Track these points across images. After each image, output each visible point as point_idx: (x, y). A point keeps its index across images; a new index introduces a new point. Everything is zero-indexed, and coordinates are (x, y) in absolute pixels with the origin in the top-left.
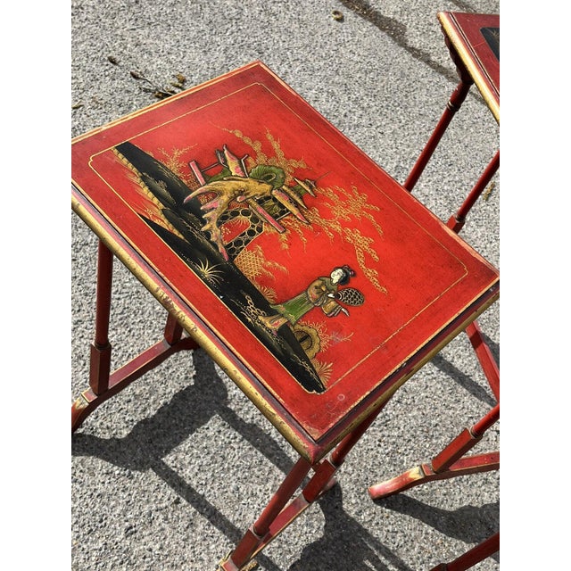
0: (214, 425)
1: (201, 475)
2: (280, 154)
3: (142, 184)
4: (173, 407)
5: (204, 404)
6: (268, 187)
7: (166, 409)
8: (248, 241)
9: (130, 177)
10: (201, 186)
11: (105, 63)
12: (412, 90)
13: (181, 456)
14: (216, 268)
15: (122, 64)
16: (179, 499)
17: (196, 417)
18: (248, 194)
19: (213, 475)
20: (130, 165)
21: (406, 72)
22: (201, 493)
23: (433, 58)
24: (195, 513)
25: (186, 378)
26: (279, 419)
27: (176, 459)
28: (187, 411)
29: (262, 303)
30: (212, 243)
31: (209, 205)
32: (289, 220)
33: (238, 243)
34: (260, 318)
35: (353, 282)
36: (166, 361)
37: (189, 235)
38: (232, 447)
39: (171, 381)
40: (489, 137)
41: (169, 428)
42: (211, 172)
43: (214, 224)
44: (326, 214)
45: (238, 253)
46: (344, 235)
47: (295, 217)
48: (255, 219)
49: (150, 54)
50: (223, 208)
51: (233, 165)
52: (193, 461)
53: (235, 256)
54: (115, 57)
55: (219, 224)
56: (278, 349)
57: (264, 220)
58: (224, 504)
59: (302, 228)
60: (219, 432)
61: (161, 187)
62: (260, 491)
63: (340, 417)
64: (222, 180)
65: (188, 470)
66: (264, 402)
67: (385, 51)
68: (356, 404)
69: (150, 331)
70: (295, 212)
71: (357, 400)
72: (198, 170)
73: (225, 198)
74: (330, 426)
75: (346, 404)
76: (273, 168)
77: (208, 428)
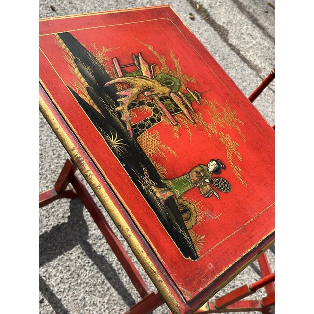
0: (76, 252)
1: (61, 285)
2: (179, 69)
3: (74, 65)
4: (50, 235)
5: (71, 237)
6: (168, 90)
7: (46, 235)
8: (149, 126)
9: (66, 58)
10: (119, 77)
11: (48, 9)
12: (228, 67)
13: (50, 270)
14: (122, 142)
15: (58, 12)
16: (43, 299)
17: (65, 244)
18: (153, 91)
19: (69, 287)
20: (67, 50)
21: (226, 57)
22: (59, 297)
23: (242, 53)
24: (53, 311)
25: (63, 217)
26: (159, 277)
27: (46, 271)
28: (60, 239)
29: (155, 176)
30: (122, 121)
31: (123, 93)
32: (180, 117)
33: (142, 126)
34: (153, 188)
35: (224, 174)
36: (52, 204)
37: (105, 111)
38: (85, 269)
39: (52, 217)
40: (268, 104)
41: (46, 249)
42: (128, 69)
43: (125, 107)
44: (207, 119)
45: (141, 133)
46: (219, 137)
47: (186, 116)
48: (156, 111)
49: (77, 10)
50: (133, 97)
51: (144, 69)
52: (58, 274)
53: (138, 135)
54: (55, 6)
55: (129, 108)
56: (164, 217)
57: (162, 113)
58: (73, 307)
59: (189, 125)
60: (79, 257)
61: (88, 70)
62: (99, 302)
63: (209, 283)
64: (135, 77)
65: (53, 280)
66: (148, 260)
67: (216, 42)
68: (221, 273)
69: (44, 181)
70: (186, 112)
71: (222, 270)
72: (118, 65)
73: (135, 90)
74: (200, 291)
75: (214, 273)
76: (173, 78)
77: (71, 254)
